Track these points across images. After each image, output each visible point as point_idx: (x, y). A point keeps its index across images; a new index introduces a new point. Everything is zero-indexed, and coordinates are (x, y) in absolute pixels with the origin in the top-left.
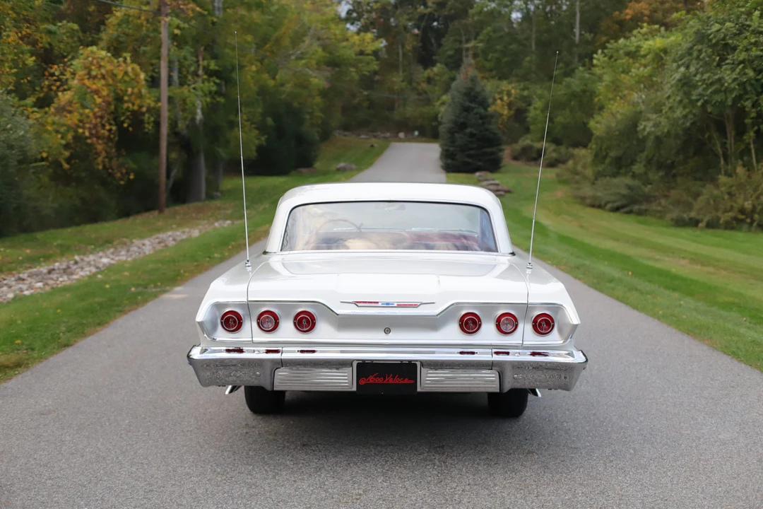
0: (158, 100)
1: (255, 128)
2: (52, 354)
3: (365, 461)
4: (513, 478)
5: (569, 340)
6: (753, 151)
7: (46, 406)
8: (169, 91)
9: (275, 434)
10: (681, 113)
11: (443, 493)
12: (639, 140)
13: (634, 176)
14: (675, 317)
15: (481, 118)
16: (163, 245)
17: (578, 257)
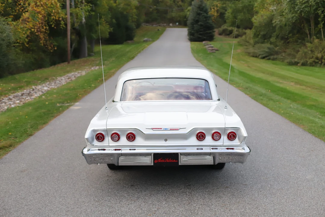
0: (66, 14)
1: (108, 24)
2: (25, 139)
3: (158, 193)
4: (219, 201)
5: (243, 142)
6: (322, 32)
7: (23, 167)
8: (71, 10)
9: (120, 180)
10: (291, 16)
11: (190, 209)
12: (273, 27)
13: (271, 43)
14: (288, 114)
15: (205, 18)
16: (70, 79)
17: (247, 83)
